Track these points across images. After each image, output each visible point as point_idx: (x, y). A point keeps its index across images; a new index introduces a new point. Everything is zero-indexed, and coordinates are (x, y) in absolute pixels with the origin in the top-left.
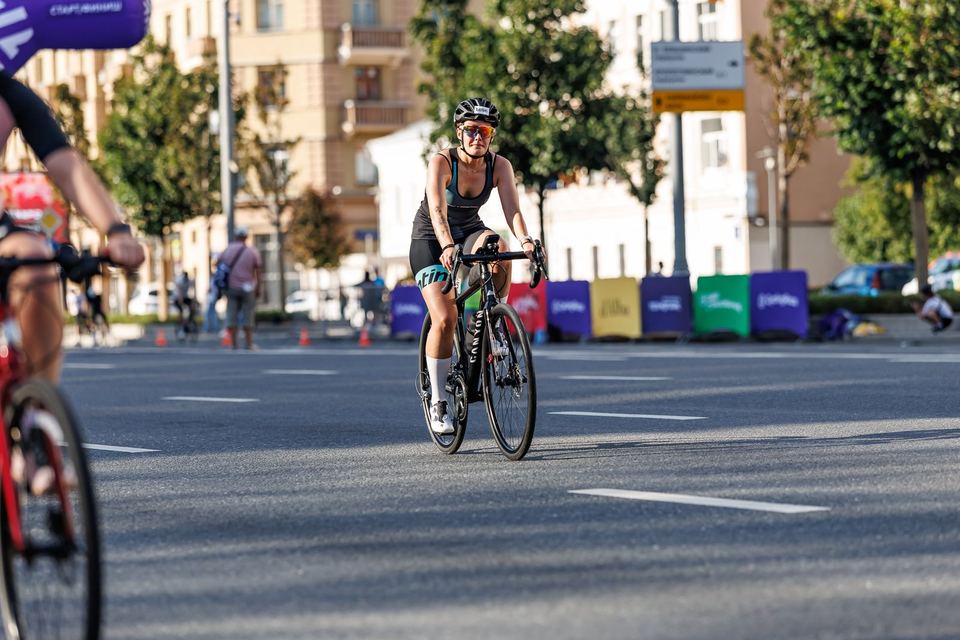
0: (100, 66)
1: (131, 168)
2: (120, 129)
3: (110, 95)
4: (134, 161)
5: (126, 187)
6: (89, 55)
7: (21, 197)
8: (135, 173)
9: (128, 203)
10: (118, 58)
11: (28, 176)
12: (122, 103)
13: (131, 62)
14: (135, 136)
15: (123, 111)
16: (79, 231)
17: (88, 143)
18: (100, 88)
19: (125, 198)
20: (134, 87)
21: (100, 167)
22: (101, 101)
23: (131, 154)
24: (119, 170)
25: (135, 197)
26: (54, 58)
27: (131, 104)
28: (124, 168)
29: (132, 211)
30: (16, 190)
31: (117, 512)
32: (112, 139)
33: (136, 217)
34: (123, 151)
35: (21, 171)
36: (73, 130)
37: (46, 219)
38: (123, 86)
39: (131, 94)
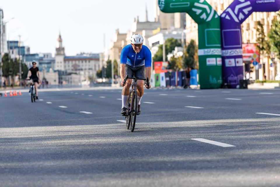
0: (268, 16)
1: (276, 42)
2: (273, 32)
3: (270, 24)
4: (277, 41)
5: (275, 47)
6: (265, 14)
7: (248, 50)
8: (277, 44)
9: (275, 52)
10: (272, 14)
11: (249, 45)
12: (274, 26)
13: (276, 15)
14: (277, 34)
15: (274, 28)
16: (262, 59)
17: (265, 36)
18: (268, 22)
19: (274, 50)
20: (277, 22)
21: (268, 42)
22: (268, 25)
23: (276, 39)
24: (273, 43)
25: (277, 50)
26: (256, 14)
27: (276, 26)
28: (274, 43)
29: (276, 54)
30: (246, 48)
31: (278, 131)
32: (271, 35)
33: (277, 55)
34: (274, 38)
35: (247, 43)
36: (261, 33)
37: (254, 56)
38: (275, 21)
39: (276, 23)
